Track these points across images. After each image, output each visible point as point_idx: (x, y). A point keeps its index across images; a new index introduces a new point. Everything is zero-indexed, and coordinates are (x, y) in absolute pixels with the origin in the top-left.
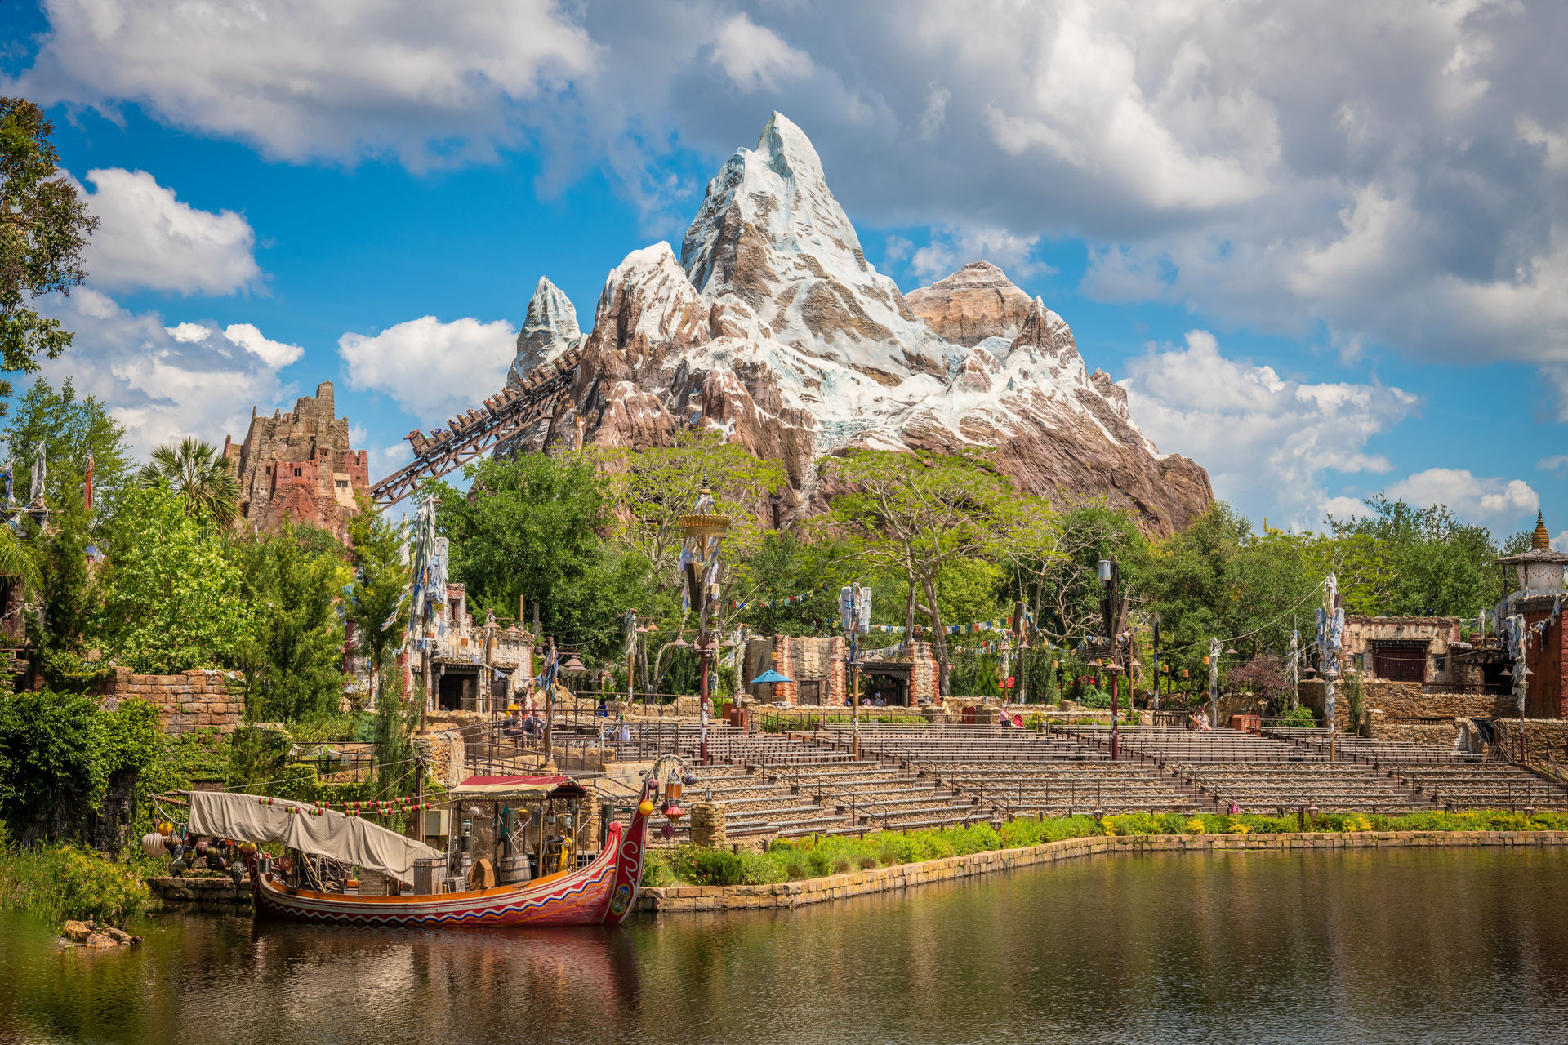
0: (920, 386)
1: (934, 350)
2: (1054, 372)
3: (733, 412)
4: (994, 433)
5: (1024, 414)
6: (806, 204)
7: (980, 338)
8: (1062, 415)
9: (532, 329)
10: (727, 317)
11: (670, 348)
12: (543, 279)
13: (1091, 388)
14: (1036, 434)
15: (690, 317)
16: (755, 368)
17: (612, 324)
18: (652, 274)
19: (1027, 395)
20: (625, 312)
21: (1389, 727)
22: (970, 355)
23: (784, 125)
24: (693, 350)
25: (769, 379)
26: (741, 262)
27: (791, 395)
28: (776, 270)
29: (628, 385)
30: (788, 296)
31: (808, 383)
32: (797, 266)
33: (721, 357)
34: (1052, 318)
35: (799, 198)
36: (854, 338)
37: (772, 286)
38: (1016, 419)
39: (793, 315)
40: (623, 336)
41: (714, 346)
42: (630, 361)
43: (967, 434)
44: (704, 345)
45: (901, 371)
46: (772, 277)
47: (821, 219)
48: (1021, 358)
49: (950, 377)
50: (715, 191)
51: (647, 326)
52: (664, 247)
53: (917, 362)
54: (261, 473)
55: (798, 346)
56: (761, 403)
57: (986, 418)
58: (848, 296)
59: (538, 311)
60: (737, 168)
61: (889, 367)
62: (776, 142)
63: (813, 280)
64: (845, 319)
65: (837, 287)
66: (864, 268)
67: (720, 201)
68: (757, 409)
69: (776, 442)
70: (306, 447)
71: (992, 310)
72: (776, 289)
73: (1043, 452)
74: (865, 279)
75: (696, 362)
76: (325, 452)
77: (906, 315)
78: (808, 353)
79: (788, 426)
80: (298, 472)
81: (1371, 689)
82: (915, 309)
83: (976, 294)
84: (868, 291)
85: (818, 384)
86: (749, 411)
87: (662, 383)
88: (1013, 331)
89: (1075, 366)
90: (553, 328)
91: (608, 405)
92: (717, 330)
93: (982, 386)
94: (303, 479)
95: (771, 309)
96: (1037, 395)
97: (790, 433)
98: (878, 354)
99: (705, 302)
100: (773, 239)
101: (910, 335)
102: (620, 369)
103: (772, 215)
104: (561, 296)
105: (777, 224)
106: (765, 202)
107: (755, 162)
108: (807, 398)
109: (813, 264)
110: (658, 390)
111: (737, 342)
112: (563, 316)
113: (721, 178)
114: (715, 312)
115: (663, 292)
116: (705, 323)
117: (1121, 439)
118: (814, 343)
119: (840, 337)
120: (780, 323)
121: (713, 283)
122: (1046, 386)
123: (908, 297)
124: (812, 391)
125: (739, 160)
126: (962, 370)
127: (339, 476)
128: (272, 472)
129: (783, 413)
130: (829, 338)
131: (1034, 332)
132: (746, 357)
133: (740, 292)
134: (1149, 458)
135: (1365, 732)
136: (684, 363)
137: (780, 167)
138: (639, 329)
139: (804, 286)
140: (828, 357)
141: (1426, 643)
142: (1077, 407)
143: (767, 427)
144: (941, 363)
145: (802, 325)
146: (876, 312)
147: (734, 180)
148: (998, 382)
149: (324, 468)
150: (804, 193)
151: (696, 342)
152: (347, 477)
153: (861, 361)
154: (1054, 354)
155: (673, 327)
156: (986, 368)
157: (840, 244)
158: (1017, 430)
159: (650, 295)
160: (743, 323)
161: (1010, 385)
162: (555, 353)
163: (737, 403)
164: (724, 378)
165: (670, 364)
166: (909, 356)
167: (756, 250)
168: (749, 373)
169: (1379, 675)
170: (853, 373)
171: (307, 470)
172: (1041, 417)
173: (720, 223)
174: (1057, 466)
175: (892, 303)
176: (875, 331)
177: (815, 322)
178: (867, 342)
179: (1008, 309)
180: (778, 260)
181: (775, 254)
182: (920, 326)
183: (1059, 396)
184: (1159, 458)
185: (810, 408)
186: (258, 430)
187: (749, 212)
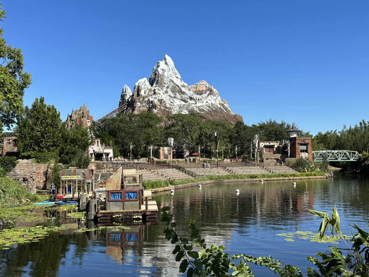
0: (191, 103)
1: (194, 96)
2: (215, 100)
3: (158, 108)
4: (204, 111)
5: (209, 107)
6: (171, 71)
7: (202, 94)
8: (216, 107)
9: (123, 94)
10: (157, 91)
11: (146, 97)
13: (222, 102)
14: (212, 111)
15: (150, 91)
16: (162, 100)
17: (136, 92)
18: (143, 83)
19: (210, 104)
20: (139, 90)
22: (200, 97)
23: (167, 56)
24: (151, 97)
25: (164, 102)
26: (159, 81)
27: (168, 105)
29: (139, 103)
30: (168, 87)
31: (171, 102)
32: (169, 82)
33: (155, 98)
34: (215, 90)
35: (170, 69)
36: (180, 94)
39: (169, 90)
40: (138, 95)
41: (154, 96)
42: (139, 99)
43: (200, 111)
45: (188, 100)
46: (165, 83)
47: (174, 73)
48: (209, 97)
49: (197, 100)
50: (155, 69)
51: (142, 93)
52: (145, 79)
53: (191, 98)
54: (74, 120)
55: (170, 96)
56: (163, 106)
57: (203, 108)
58: (179, 87)
59: (124, 90)
60: (159, 64)
61: (186, 99)
62: (165, 59)
63: (172, 84)
64: (178, 91)
65: (177, 85)
66: (182, 82)
69: (165, 113)
70: (82, 116)
71: (204, 89)
72: (166, 86)
73: (213, 114)
74: (182, 84)
75: (151, 99)
76: (85, 116)
77: (189, 90)
78: (172, 97)
79: (167, 110)
81: (264, 154)
82: (191, 89)
83: (201, 86)
84: (183, 86)
85: (173, 103)
86: (160, 107)
87: (145, 103)
88: (208, 92)
89: (219, 98)
90: (127, 93)
91: (135, 107)
92: (155, 93)
93: (202, 102)
94: (81, 121)
95: (165, 89)
96: (212, 104)
98: (184, 97)
99: (153, 89)
100: (165, 77)
101: (190, 93)
102: (137, 100)
103: (165, 73)
106: (163, 70)
107: (162, 63)
108: (171, 105)
109: (172, 81)
111: (158, 95)
112: (129, 91)
113: (156, 66)
115: (145, 87)
116: (153, 92)
117: (227, 111)
118: (172, 95)
119: (177, 94)
120: (166, 92)
121: (154, 85)
122: (213, 102)
123: (190, 87)
127: (88, 121)
128: (76, 120)
129: (167, 108)
130: (175, 94)
131: (211, 92)
132: (160, 98)
133: (159, 87)
134: (232, 114)
135: (263, 161)
136: (149, 100)
137: (166, 63)
140: (175, 98)
141: (274, 146)
142: (219, 106)
143: (164, 110)
144: (195, 99)
145: (171, 92)
146: (183, 89)
147: (158, 66)
148: (205, 102)
149: (85, 119)
151: (151, 95)
153: (181, 98)
154: (215, 96)
155: (147, 93)
156: (203, 99)
157: (177, 78)
158: (208, 110)
159: (143, 87)
160: (160, 92)
161: (207, 102)
162: (127, 98)
163: (158, 106)
164: (156, 101)
165: (146, 99)
166: (189, 97)
167: (162, 79)
169: (266, 151)
170: (179, 100)
171: (82, 119)
172: (213, 108)
173: (156, 74)
175: (187, 88)
176: (184, 93)
177: (173, 92)
178: (182, 95)
179: (207, 88)
180: (166, 80)
182: (192, 92)
183: (216, 104)
184: (234, 114)
185: (172, 107)
186: (73, 113)
187: (161, 72)
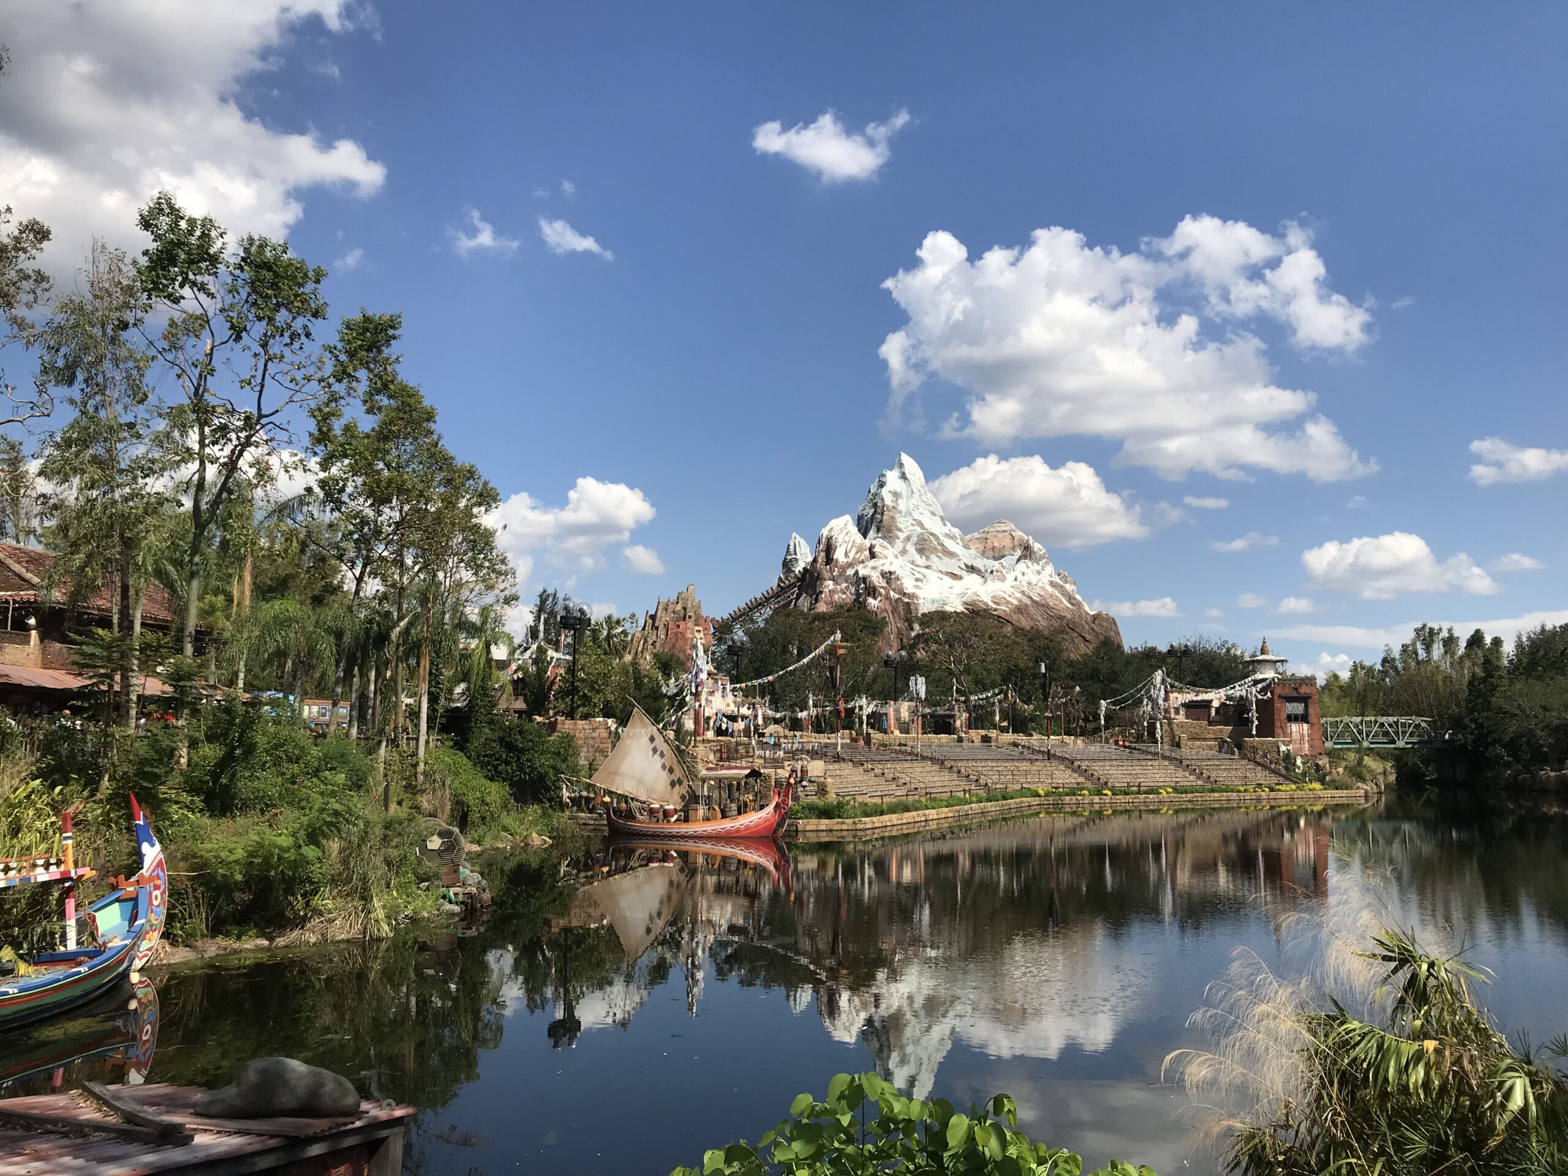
0: (972, 582)
1: (979, 563)
2: (1039, 573)
3: (880, 594)
4: (1008, 602)
5: (1023, 592)
6: (916, 495)
7: (1003, 557)
8: (1042, 593)
9: (789, 557)
10: (877, 549)
11: (850, 565)
12: (794, 534)
13: (1057, 579)
14: (1029, 602)
15: (860, 550)
16: (890, 573)
17: (823, 554)
18: (841, 530)
19: (1024, 583)
20: (829, 549)
21: (1190, 743)
22: (996, 565)
23: (905, 458)
24: (861, 566)
25: (898, 579)
26: (885, 523)
27: (909, 586)
28: (902, 526)
29: (831, 583)
30: (908, 538)
31: (917, 580)
32: (912, 525)
33: (874, 568)
34: (1037, 546)
35: (913, 492)
36: (940, 558)
37: (900, 534)
38: (1019, 595)
39: (911, 548)
40: (829, 560)
41: (872, 563)
42: (832, 571)
43: (995, 603)
44: (866, 563)
45: (964, 574)
46: (900, 530)
47: (924, 502)
48: (1022, 566)
49: (987, 575)
50: (873, 491)
51: (839, 555)
52: (847, 517)
53: (972, 569)
54: (661, 627)
55: (913, 563)
56: (894, 590)
57: (1004, 595)
58: (937, 538)
59: (792, 549)
60: (883, 479)
61: (957, 572)
62: (901, 465)
63: (919, 530)
64: (935, 549)
65: (932, 534)
66: (945, 525)
67: (875, 495)
68: (892, 593)
69: (901, 608)
70: (682, 614)
71: (1007, 542)
72: (902, 536)
73: (1032, 610)
74: (946, 530)
75: (863, 572)
76: (690, 617)
77: (966, 547)
78: (918, 566)
79: (906, 600)
80: (678, 626)
81: (1181, 725)
82: (971, 544)
83: (1000, 535)
84: (947, 535)
85: (922, 581)
86: (888, 593)
87: (846, 581)
88: (1019, 553)
89: (1050, 569)
90: (798, 557)
91: (821, 592)
92: (873, 555)
93: (1003, 579)
94: (680, 630)
95: (899, 545)
96: (1029, 584)
97: (908, 603)
98: (953, 566)
99: (867, 543)
100: (900, 512)
101: (969, 556)
102: (826, 575)
103: (900, 501)
104: (803, 542)
105: (902, 505)
106: (896, 495)
107: (892, 477)
108: (917, 587)
109: (921, 524)
110: (845, 585)
111: (882, 561)
112: (803, 551)
113: (876, 484)
114: (871, 548)
115: (847, 539)
116: (867, 553)
117: (1072, 604)
118: (921, 560)
119: (933, 557)
120: (904, 552)
121: (872, 533)
122: (1034, 579)
123: (967, 537)
124: (919, 583)
125: (884, 475)
126: (992, 572)
127: (697, 628)
128: (666, 627)
129: (905, 594)
130: (928, 558)
131: (1027, 553)
132: (886, 569)
133: (884, 538)
134: (1087, 613)
135: (1178, 745)
136: (857, 573)
137: (903, 476)
138: (835, 557)
139: (915, 534)
140: (927, 567)
141: (1211, 701)
142: (1050, 589)
143: (897, 601)
144: (983, 570)
145: (915, 552)
146: (950, 545)
147: (882, 485)
148: (1010, 577)
149: (690, 624)
150: (915, 490)
151: (863, 562)
152: (700, 628)
153: (944, 569)
154: (1038, 563)
155: (852, 555)
156: (1004, 571)
157: (933, 514)
158: (1020, 601)
159: (840, 540)
160: (885, 552)
161: (1016, 579)
162: (799, 568)
163: (882, 590)
164: (876, 580)
165: (850, 572)
166: (966, 566)
167: (893, 518)
168: (888, 576)
169: (1187, 718)
170: (940, 575)
171: (682, 624)
172: (1031, 594)
173: (875, 505)
174: (1040, 618)
175: (959, 541)
176: (951, 554)
177: (921, 551)
178: (946, 560)
179: (1016, 542)
180: (902, 522)
181: (901, 519)
182: (973, 551)
183: (1040, 584)
184: (1092, 613)
185: (917, 592)
186: (660, 607)
187: (888, 500)
